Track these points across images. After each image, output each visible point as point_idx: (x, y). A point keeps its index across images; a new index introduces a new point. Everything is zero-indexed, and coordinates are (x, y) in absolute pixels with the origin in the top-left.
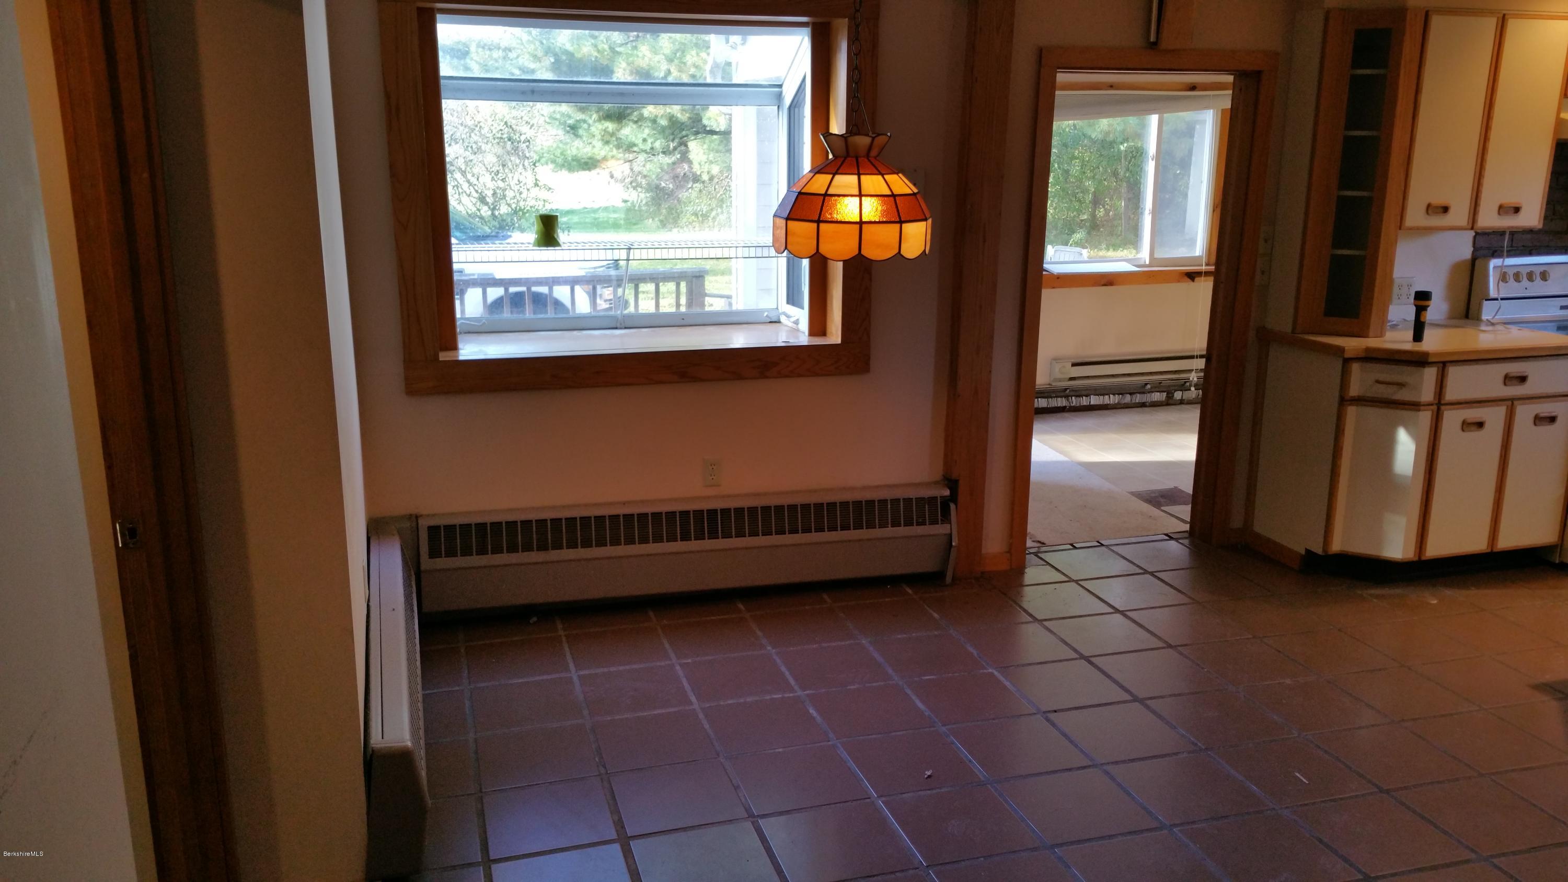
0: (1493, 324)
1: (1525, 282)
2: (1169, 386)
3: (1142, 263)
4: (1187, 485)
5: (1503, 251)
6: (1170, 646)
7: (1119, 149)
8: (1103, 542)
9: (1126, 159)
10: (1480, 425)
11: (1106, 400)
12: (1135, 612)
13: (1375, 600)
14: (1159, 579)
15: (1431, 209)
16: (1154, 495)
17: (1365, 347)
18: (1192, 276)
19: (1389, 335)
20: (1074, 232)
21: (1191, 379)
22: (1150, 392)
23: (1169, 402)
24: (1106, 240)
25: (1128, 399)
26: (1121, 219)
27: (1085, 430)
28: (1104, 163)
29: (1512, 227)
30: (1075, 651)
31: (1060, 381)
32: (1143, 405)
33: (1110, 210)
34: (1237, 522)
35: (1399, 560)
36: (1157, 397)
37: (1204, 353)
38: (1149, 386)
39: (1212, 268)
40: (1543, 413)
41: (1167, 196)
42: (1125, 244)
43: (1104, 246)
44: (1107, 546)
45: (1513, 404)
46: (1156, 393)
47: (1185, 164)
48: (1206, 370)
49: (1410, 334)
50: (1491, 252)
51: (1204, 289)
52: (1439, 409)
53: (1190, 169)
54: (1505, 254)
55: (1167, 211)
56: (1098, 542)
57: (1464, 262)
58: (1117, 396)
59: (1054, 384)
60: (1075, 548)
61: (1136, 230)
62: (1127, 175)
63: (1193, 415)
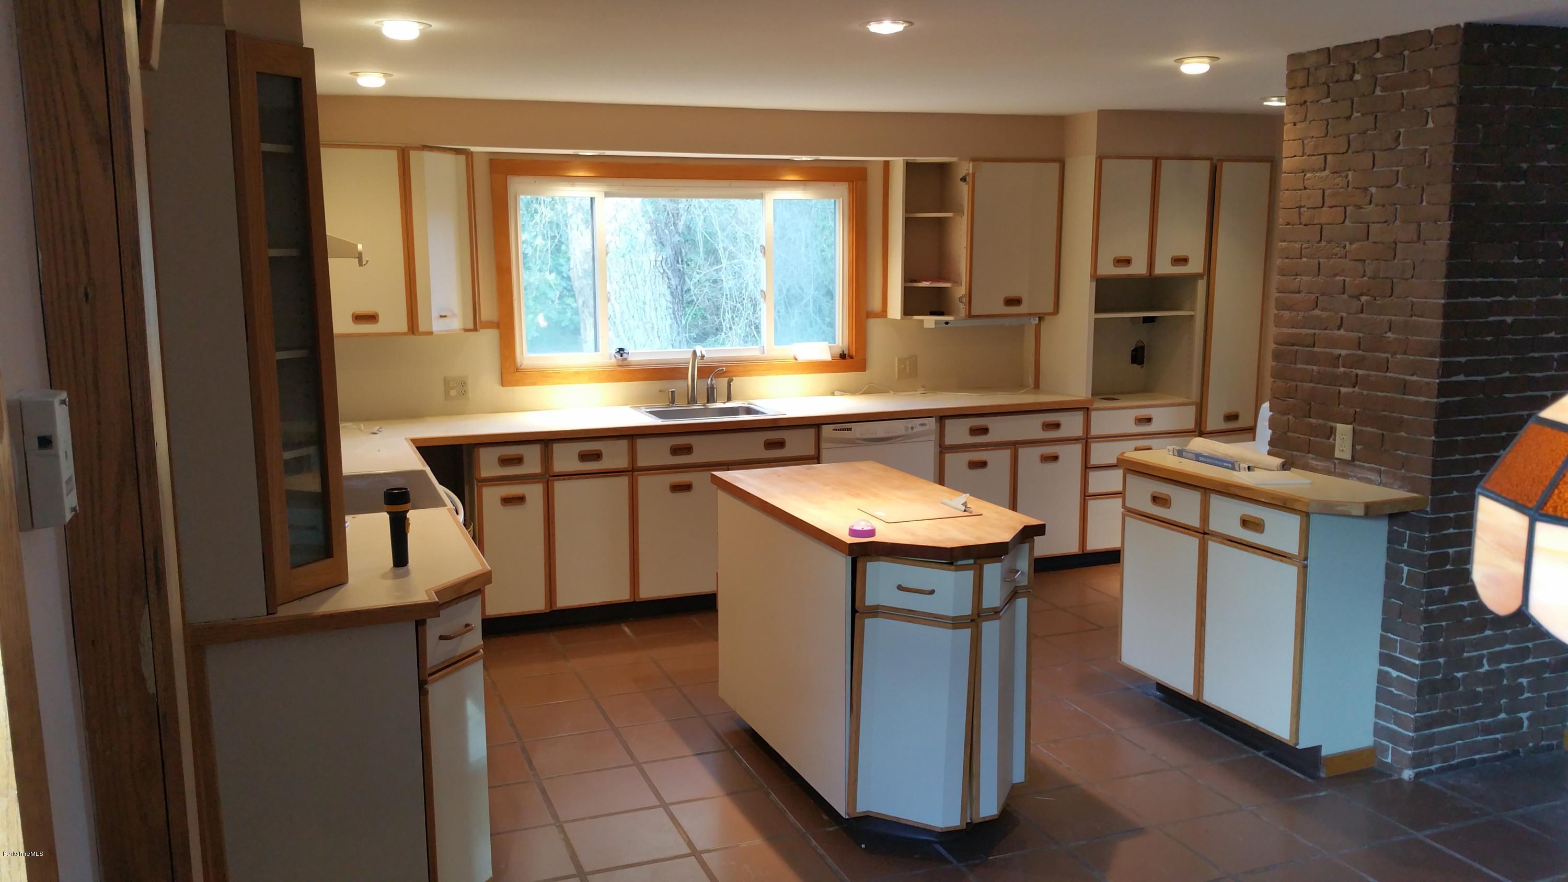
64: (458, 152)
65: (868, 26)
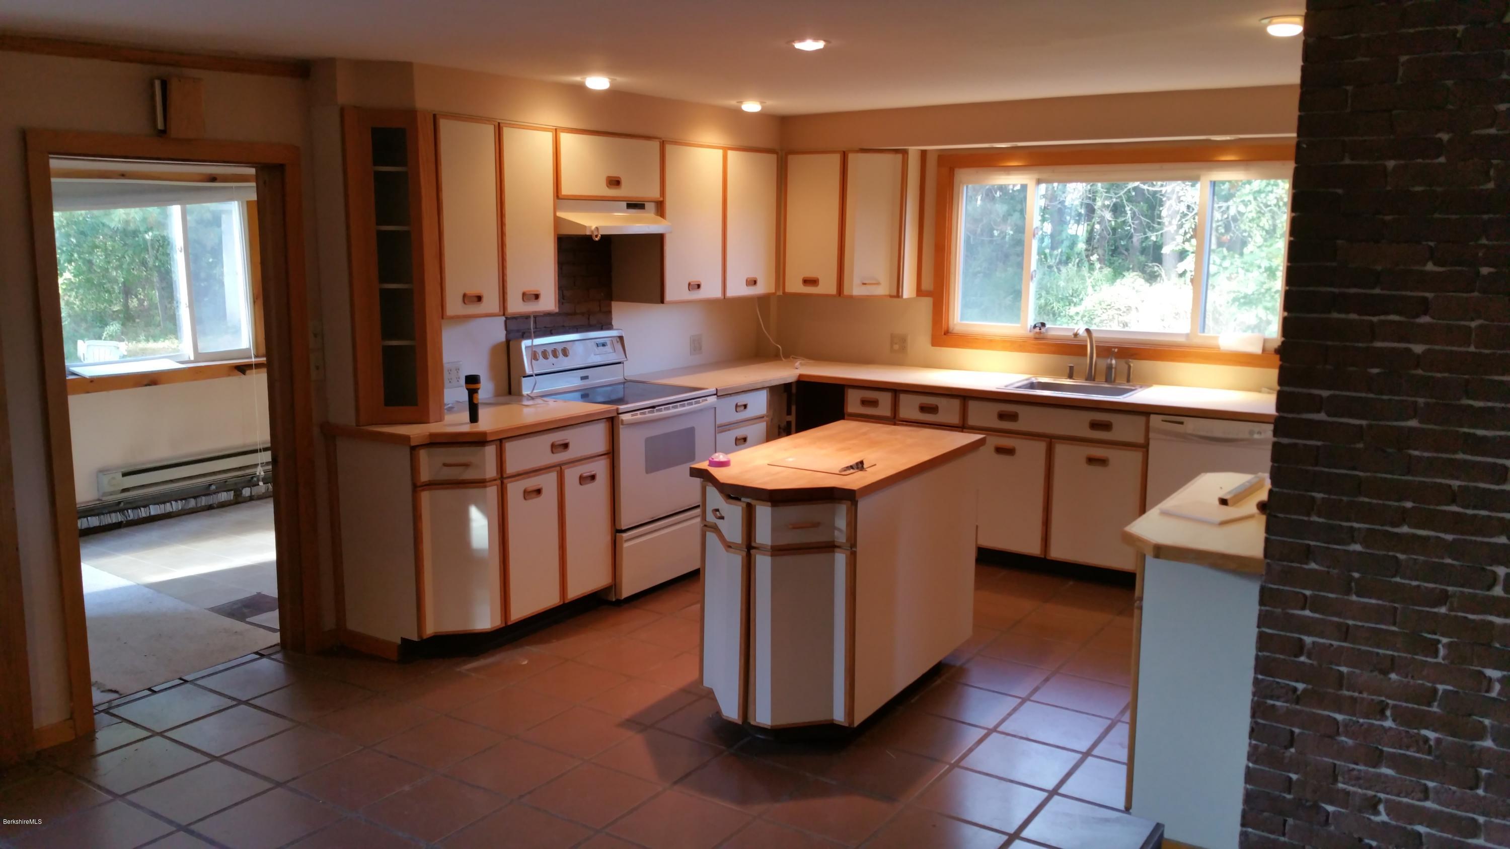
0: (533, 398)
1: (551, 359)
2: (236, 484)
3: (187, 359)
4: (271, 589)
5: (530, 333)
6: (278, 784)
7: (144, 239)
8: (185, 678)
9: (153, 248)
10: (539, 492)
11: (168, 508)
12: (234, 754)
13: (473, 674)
14: (255, 707)
15: (466, 298)
16: (235, 607)
17: (428, 434)
18: (242, 369)
19: (449, 418)
20: (106, 324)
21: (258, 474)
22: (215, 493)
23: (238, 501)
24: (144, 331)
25: (192, 503)
26: (157, 308)
27: (148, 545)
28: (130, 252)
29: (536, 312)
30: (171, 822)
31: (111, 495)
32: (210, 508)
33: (144, 300)
34: (329, 622)
35: (489, 630)
36: (224, 496)
37: (269, 445)
38: (213, 487)
39: (263, 360)
40: (584, 473)
41: (202, 284)
42: (166, 335)
43: (142, 337)
44: (192, 682)
45: (561, 468)
46: (223, 493)
47: (217, 252)
48: (274, 461)
49: (466, 416)
50: (521, 333)
51: (259, 381)
52: (502, 483)
53: (222, 258)
54: (533, 335)
55: (206, 299)
56: (181, 679)
57: (502, 343)
58: (179, 502)
59: (105, 499)
60: (154, 692)
61: (172, 318)
62: (157, 264)
63: (267, 510)
64: (896, 151)
65: (793, 44)
